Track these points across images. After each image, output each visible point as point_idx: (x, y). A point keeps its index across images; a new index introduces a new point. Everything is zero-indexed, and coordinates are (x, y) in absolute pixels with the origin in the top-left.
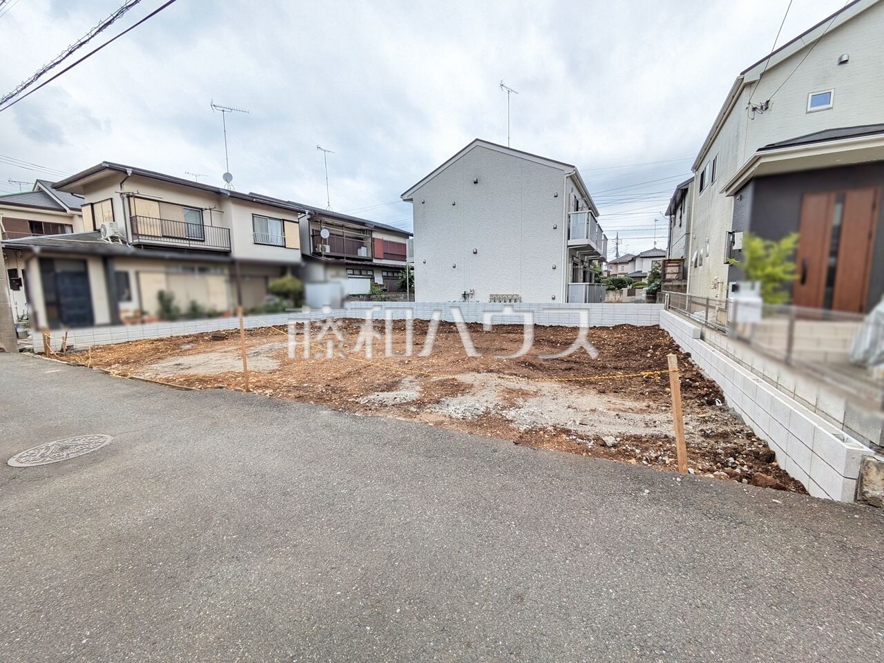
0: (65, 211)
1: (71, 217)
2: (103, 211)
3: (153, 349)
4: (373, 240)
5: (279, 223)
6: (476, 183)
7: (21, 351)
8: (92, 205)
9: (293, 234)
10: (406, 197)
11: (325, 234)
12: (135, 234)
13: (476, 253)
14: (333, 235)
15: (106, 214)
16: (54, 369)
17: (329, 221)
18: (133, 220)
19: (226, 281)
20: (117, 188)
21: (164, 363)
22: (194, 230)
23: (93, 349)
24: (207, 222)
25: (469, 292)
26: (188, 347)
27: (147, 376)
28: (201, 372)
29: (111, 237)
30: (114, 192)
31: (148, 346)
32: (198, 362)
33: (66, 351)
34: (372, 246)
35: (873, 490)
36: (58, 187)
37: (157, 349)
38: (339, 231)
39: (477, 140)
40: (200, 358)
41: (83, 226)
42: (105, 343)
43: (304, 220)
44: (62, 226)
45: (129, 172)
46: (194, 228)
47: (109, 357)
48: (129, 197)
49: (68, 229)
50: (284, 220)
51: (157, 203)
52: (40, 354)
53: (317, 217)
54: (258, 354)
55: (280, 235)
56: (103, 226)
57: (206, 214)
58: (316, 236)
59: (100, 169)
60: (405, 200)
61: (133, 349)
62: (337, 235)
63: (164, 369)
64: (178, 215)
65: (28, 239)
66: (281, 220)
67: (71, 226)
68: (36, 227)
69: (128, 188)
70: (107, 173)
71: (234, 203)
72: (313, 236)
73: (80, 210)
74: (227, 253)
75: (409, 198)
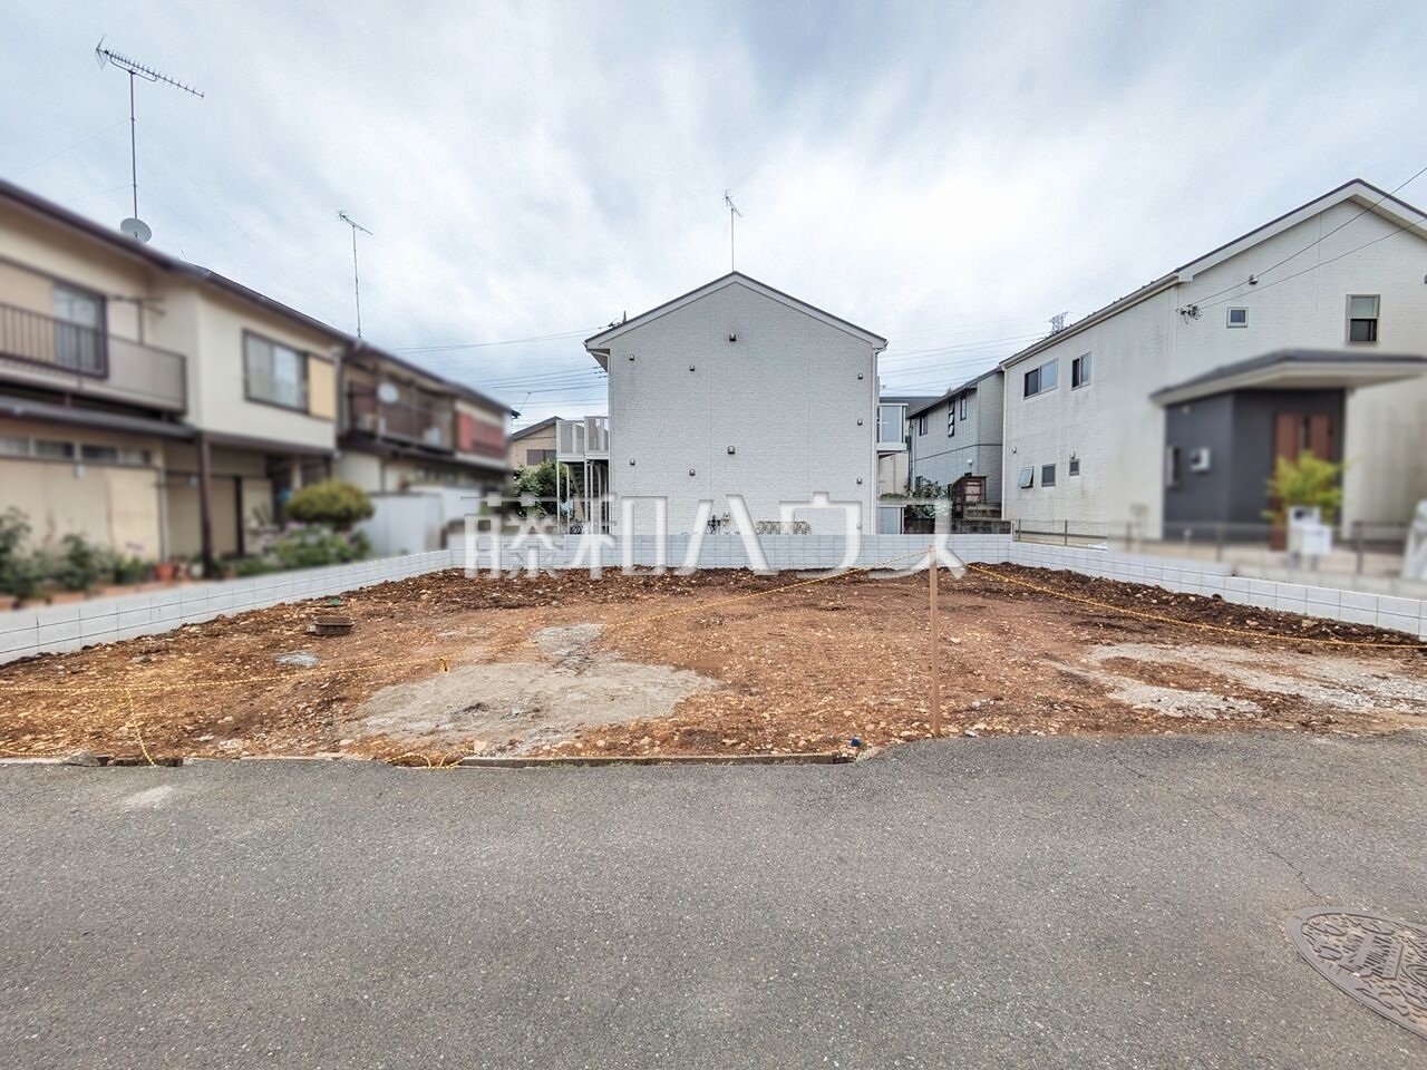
4: (456, 415)
5: (298, 358)
6: (733, 340)
10: (594, 345)
11: (390, 393)
13: (733, 453)
17: (392, 368)
19: (159, 486)
24: (115, 327)
34: (454, 426)
39: (735, 273)
50: (307, 354)
53: (364, 355)
57: (115, 310)
58: (358, 395)
60: (589, 350)
66: (300, 351)
71: (207, 297)
72: (350, 396)
74: (174, 416)
75: (602, 347)
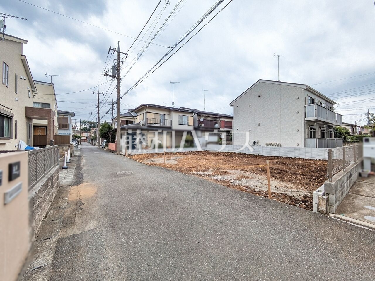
0: (133, 117)
1: (135, 119)
2: (141, 116)
3: (147, 156)
4: (221, 121)
5: (187, 117)
6: (259, 96)
7: (121, 154)
8: (139, 115)
9: (191, 120)
10: (231, 105)
11: (202, 120)
12: (147, 123)
13: (260, 125)
14: (205, 120)
15: (142, 118)
16: (126, 159)
17: (204, 115)
18: (147, 119)
20: (145, 111)
21: (149, 160)
22: (162, 121)
23: (135, 155)
24: (166, 118)
25: (256, 141)
26: (156, 156)
27: (144, 162)
28: (156, 163)
29: (142, 124)
30: (144, 112)
31: (146, 155)
32: (157, 160)
33: (129, 155)
34: (220, 124)
35: (322, 208)
36: (133, 111)
37: (148, 156)
38: (207, 119)
39: (260, 80)
40: (158, 159)
41: (137, 122)
42: (137, 154)
43: (195, 115)
44: (132, 121)
45: (148, 106)
46: (162, 120)
47: (137, 157)
48: (147, 113)
49: (134, 122)
50: (188, 116)
51: (153, 114)
52: (124, 155)
53: (200, 114)
54: (173, 159)
55: (187, 121)
56: (141, 121)
57: (166, 116)
58: (199, 121)
59: (141, 106)
61: (143, 156)
62: (207, 120)
63: (149, 161)
64: (158, 117)
65: (125, 126)
66: (187, 116)
67: (134, 121)
68: (127, 122)
69: (147, 110)
70: (143, 106)
71: (174, 112)
72: (198, 121)
73: (136, 117)
74: (171, 127)
